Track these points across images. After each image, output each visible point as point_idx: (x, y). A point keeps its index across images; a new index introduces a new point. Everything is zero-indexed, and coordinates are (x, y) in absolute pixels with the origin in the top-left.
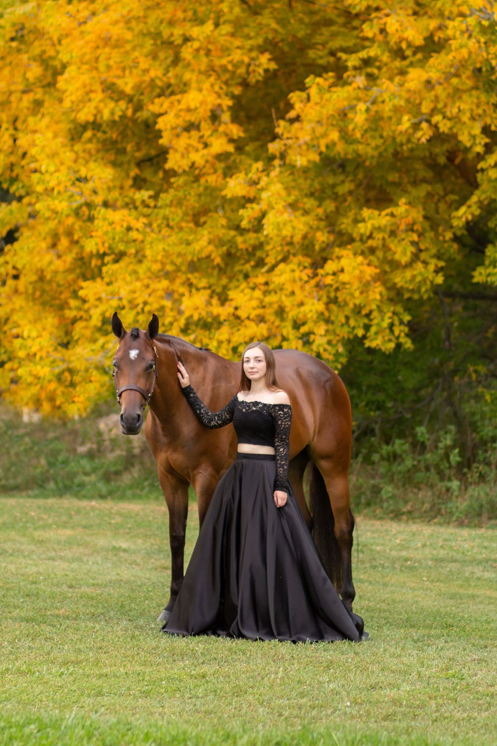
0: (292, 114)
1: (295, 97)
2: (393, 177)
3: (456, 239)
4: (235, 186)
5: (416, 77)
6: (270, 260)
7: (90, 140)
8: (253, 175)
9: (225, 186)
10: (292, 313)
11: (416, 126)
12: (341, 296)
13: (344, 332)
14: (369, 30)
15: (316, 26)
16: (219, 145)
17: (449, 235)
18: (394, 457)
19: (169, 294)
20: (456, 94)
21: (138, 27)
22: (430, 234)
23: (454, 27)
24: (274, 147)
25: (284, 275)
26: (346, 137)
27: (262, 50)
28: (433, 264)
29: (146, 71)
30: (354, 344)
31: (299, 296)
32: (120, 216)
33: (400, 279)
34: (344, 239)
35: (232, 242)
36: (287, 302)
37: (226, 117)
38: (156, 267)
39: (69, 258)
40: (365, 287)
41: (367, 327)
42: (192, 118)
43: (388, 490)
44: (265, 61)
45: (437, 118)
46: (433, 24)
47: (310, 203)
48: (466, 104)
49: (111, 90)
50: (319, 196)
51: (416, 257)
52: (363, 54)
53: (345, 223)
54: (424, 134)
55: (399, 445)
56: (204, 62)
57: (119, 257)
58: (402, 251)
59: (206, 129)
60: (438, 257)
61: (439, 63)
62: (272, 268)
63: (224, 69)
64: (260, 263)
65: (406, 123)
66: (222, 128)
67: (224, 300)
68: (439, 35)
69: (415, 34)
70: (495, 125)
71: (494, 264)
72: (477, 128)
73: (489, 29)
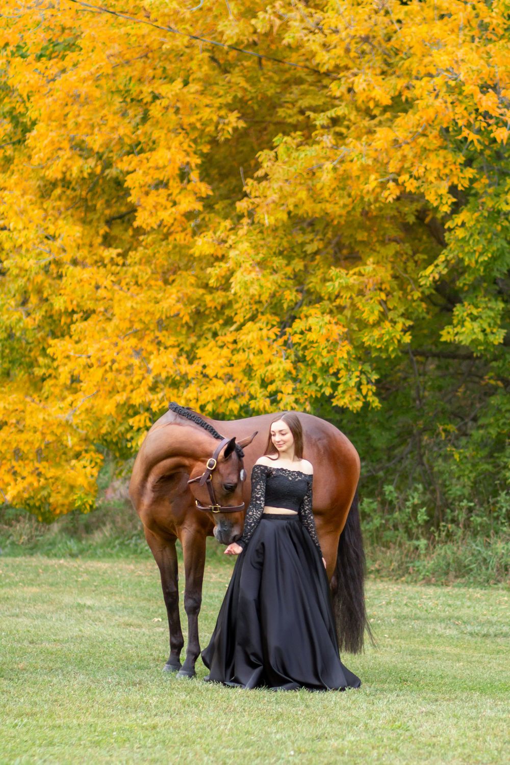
0: (260, 173)
1: (264, 156)
2: (362, 236)
4: (203, 245)
5: (383, 136)
6: (239, 319)
7: (59, 198)
8: (221, 233)
9: (193, 244)
10: (260, 372)
11: (383, 186)
12: (309, 355)
13: (312, 391)
14: (337, 90)
15: (287, 84)
16: (188, 203)
17: (417, 295)
18: (363, 516)
19: (138, 352)
20: (424, 153)
21: (107, 85)
22: (398, 294)
23: (421, 87)
24: (242, 206)
25: (251, 334)
26: (314, 195)
27: (230, 108)
28: (401, 323)
29: (115, 129)
30: (322, 402)
31: (267, 355)
33: (368, 338)
34: (312, 298)
35: (200, 300)
36: (255, 361)
37: (194, 175)
38: (124, 325)
39: (38, 315)
40: (333, 346)
41: (335, 386)
42: (161, 176)
44: (234, 120)
45: (404, 178)
46: (401, 83)
47: (278, 262)
48: (434, 163)
50: (287, 254)
51: (383, 316)
52: (332, 113)
53: (313, 282)
54: (391, 193)
55: (368, 504)
56: (173, 120)
57: (88, 315)
58: (370, 311)
59: (175, 187)
60: (406, 316)
61: (406, 123)
62: (239, 329)
63: (193, 127)
64: (229, 321)
65: (373, 181)
66: (191, 188)
67: (191, 359)
68: (407, 94)
69: (382, 93)
70: (462, 185)
71: (462, 323)
72: (444, 187)
73: (456, 89)
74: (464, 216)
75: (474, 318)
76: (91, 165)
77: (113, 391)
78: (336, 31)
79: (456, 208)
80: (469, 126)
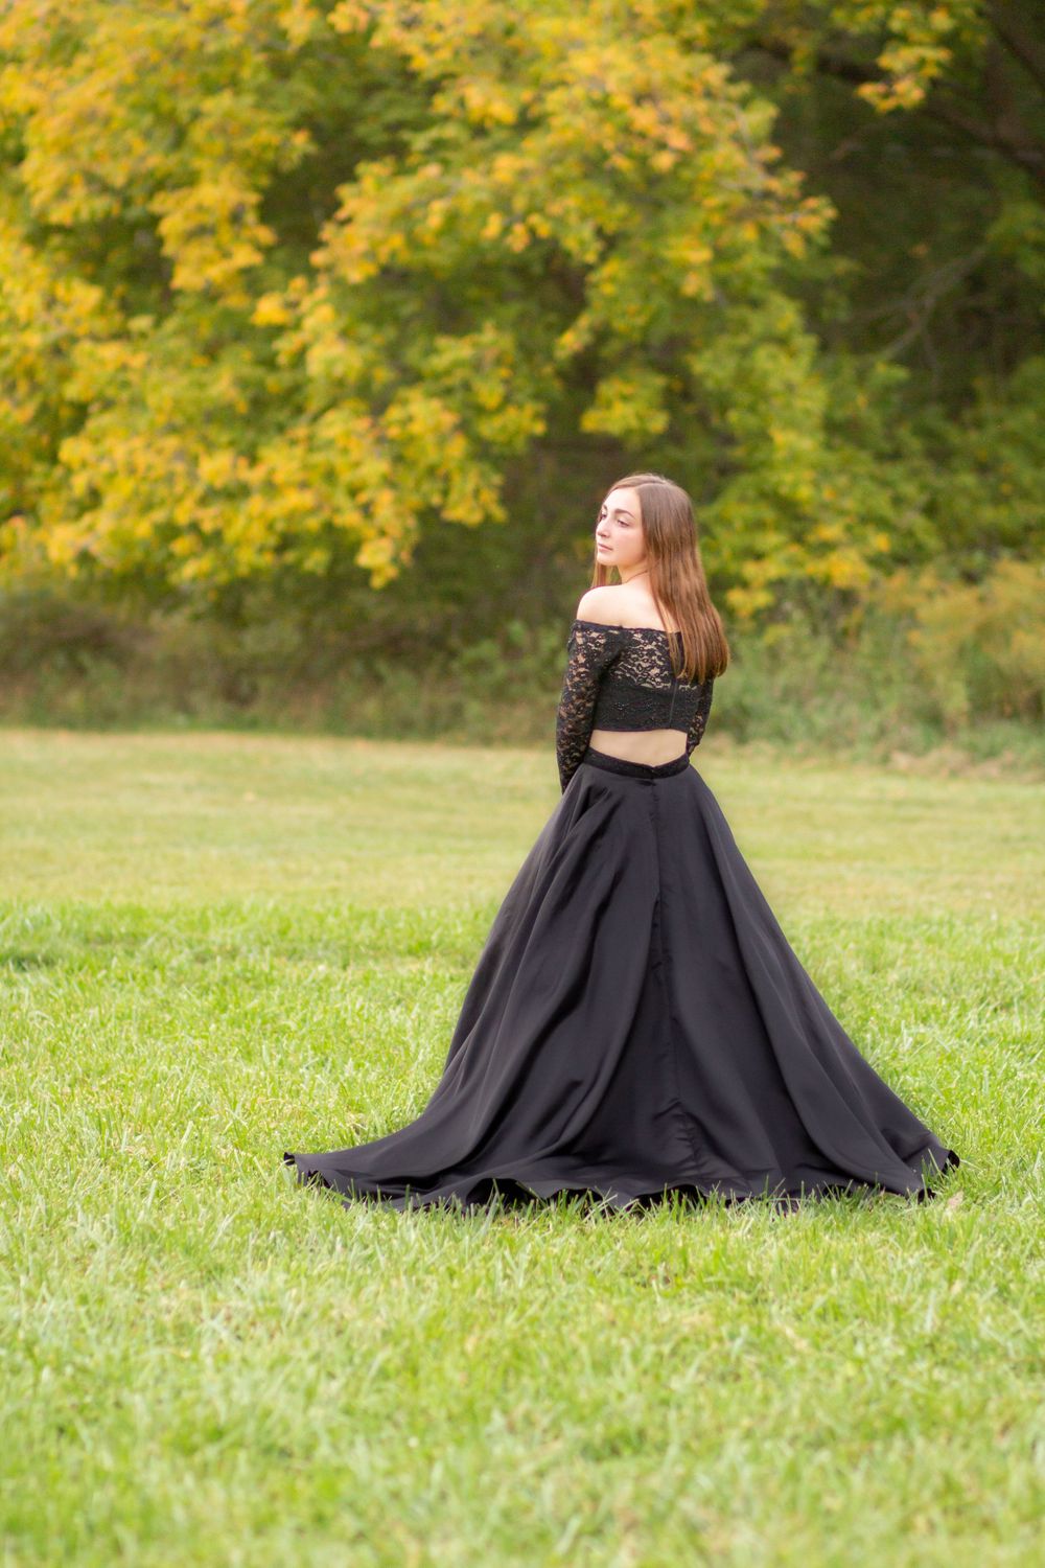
0: (342, 214)
1: (345, 192)
2: (473, 292)
3: (561, 374)
4: (269, 310)
5: (506, 166)
6: (314, 405)
7: (57, 249)
8: (292, 295)
9: (253, 310)
10: (346, 476)
11: (507, 230)
12: (410, 452)
13: (414, 500)
14: (442, 104)
15: (370, 89)
16: (245, 256)
17: (548, 370)
18: (480, 666)
19: (180, 454)
20: (559, 186)
21: (132, 98)
22: (524, 369)
23: (555, 99)
24: (318, 258)
25: (338, 425)
26: (413, 243)
27: (296, 126)
28: (531, 408)
29: (143, 158)
30: (429, 516)
31: (355, 454)
32: (112, 352)
33: (488, 428)
34: (411, 377)
35: (261, 384)
36: (339, 462)
37: (251, 217)
38: (161, 420)
39: (30, 409)
40: (442, 440)
41: (445, 493)
42: (207, 219)
43: (474, 708)
44: (301, 142)
45: (535, 219)
46: (526, 95)
47: (365, 330)
48: (571, 201)
49: (98, 184)
50: (376, 318)
51: (507, 400)
52: (434, 133)
53: (412, 355)
54: (518, 241)
55: (487, 649)
56: (219, 145)
57: (108, 405)
58: (489, 392)
59: (225, 234)
60: (537, 396)
61: (536, 143)
62: (316, 418)
63: (246, 154)
64: (299, 410)
65: (494, 225)
66: (246, 233)
67: (253, 460)
68: (535, 111)
69: (502, 109)
70: (611, 227)
71: (609, 405)
72: (587, 232)
73: (602, 104)
74: (614, 267)
75: (625, 398)
76: (101, 205)
77: (148, 507)
78: (440, 28)
79: (603, 257)
80: (620, 150)
